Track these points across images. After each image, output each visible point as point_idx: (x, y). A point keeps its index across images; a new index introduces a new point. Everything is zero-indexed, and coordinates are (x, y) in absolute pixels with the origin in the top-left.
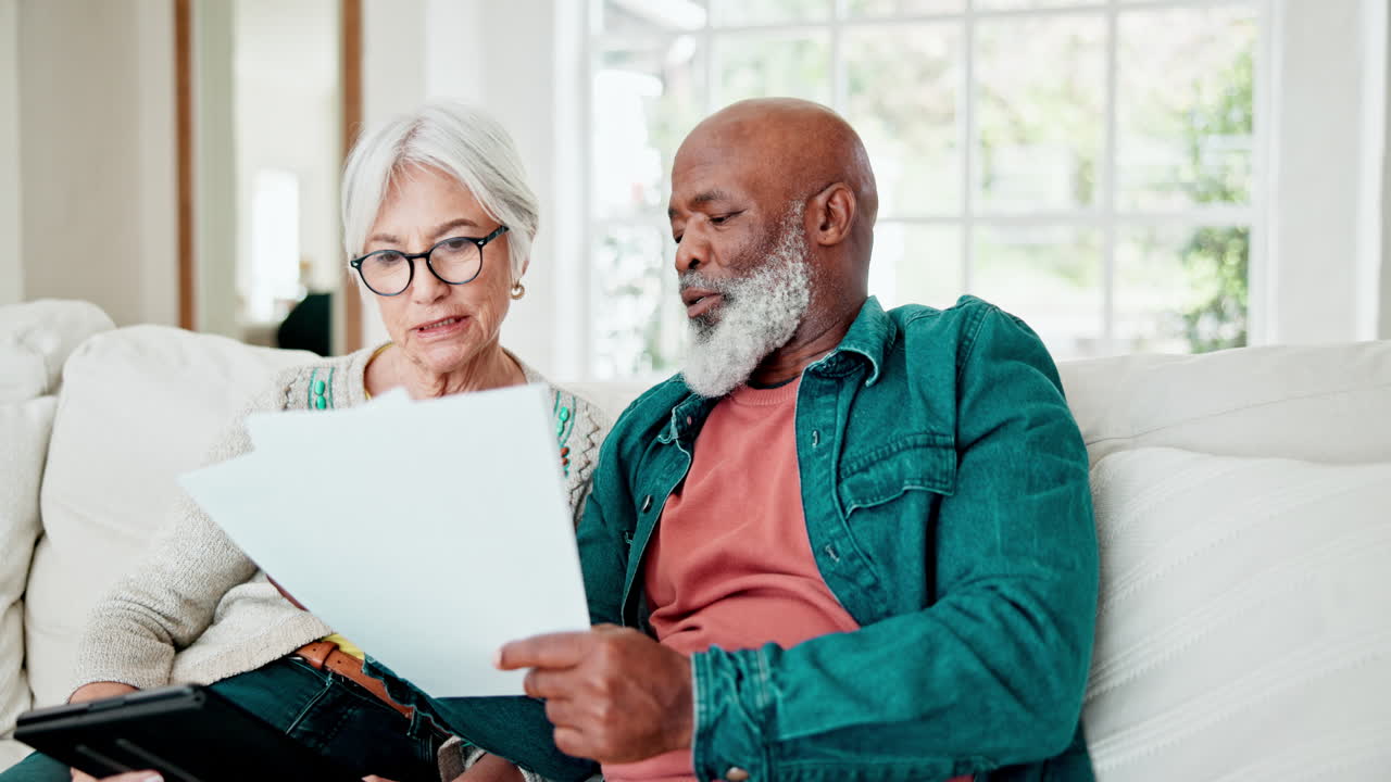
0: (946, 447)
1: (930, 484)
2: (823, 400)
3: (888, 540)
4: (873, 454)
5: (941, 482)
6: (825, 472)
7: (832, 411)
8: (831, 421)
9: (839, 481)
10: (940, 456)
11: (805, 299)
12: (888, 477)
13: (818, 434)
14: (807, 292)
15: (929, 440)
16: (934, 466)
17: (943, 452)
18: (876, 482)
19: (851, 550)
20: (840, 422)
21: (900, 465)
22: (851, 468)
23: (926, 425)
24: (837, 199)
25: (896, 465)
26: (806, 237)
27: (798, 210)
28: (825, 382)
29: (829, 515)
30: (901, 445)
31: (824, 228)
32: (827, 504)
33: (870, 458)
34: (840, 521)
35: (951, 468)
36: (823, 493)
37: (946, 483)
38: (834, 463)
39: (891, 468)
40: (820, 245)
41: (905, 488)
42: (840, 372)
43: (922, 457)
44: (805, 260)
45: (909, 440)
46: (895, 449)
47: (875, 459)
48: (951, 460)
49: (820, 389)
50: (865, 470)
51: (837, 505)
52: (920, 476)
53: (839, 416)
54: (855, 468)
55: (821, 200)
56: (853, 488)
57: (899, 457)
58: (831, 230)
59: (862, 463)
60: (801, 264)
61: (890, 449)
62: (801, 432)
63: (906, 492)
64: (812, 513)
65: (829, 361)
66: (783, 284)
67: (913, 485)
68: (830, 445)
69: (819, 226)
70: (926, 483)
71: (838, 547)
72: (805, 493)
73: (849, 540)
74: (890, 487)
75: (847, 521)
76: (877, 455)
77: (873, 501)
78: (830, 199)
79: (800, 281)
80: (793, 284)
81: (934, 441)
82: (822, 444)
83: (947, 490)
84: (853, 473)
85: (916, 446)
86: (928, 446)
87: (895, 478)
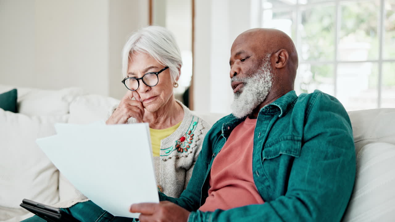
0: (298, 141)
1: (289, 152)
2: (265, 122)
3: (274, 171)
4: (274, 141)
5: (294, 152)
6: (259, 146)
7: (266, 126)
8: (266, 129)
9: (263, 149)
10: (295, 144)
11: (270, 84)
12: (276, 149)
13: (261, 133)
14: (271, 82)
15: (292, 138)
16: (292, 147)
17: (296, 142)
18: (273, 151)
19: (262, 173)
20: (268, 130)
21: (280, 145)
22: (267, 145)
23: (292, 133)
24: (282, 54)
25: (279, 145)
26: (271, 65)
27: (269, 56)
28: (267, 116)
29: (258, 161)
30: (282, 139)
31: (277, 62)
32: (258, 157)
33: (273, 143)
34: (260, 163)
35: (298, 148)
36: (258, 153)
37: (296, 153)
38: (262, 143)
39: (277, 146)
40: (276, 68)
41: (280, 153)
42: (272, 112)
43: (288, 143)
44: (270, 72)
45: (285, 137)
46: (280, 140)
47: (274, 143)
48: (299, 145)
49: (265, 118)
50: (270, 146)
51: (260, 157)
52: (286, 149)
53: (268, 128)
54: (268, 145)
55: (277, 54)
56: (266, 152)
57: (280, 143)
58: (280, 63)
59: (270, 144)
60: (269, 73)
61: (279, 140)
62: (256, 133)
63: (281, 155)
64: (254, 159)
65: (266, 108)
66: (263, 79)
67: (282, 152)
68: (263, 137)
69: (276, 62)
70: (288, 152)
71: (259, 172)
72: (254, 153)
73: (262, 170)
74: (277, 152)
75: (263, 163)
76: (275, 141)
77: (270, 157)
78: (280, 54)
79: (268, 78)
80: (266, 79)
81: (294, 138)
82: (261, 137)
83: (296, 155)
84: (268, 147)
85: (287, 139)
86: (292, 140)
87: (278, 149)
